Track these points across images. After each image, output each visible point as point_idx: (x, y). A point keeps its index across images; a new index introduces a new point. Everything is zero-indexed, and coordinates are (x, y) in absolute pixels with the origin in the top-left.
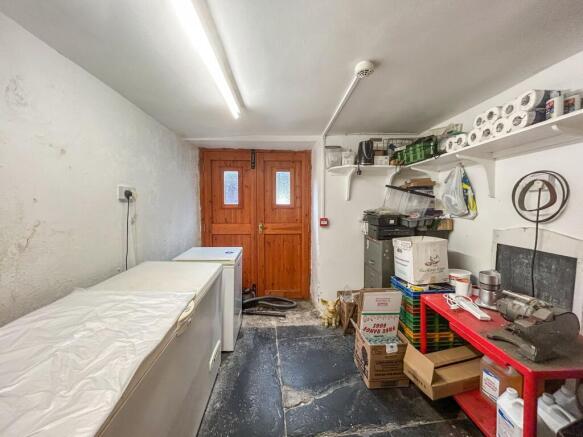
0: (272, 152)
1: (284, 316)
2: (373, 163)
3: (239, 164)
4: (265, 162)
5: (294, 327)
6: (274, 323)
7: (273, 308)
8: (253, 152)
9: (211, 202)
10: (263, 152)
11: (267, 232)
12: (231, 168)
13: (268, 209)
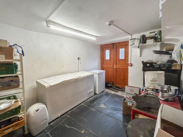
0: (119, 43)
1: (117, 92)
2: (146, 43)
3: (110, 48)
4: (116, 46)
5: (118, 95)
6: (113, 92)
7: (116, 89)
8: (113, 44)
9: (103, 59)
10: (116, 43)
11: (117, 67)
12: (107, 49)
13: (117, 60)
